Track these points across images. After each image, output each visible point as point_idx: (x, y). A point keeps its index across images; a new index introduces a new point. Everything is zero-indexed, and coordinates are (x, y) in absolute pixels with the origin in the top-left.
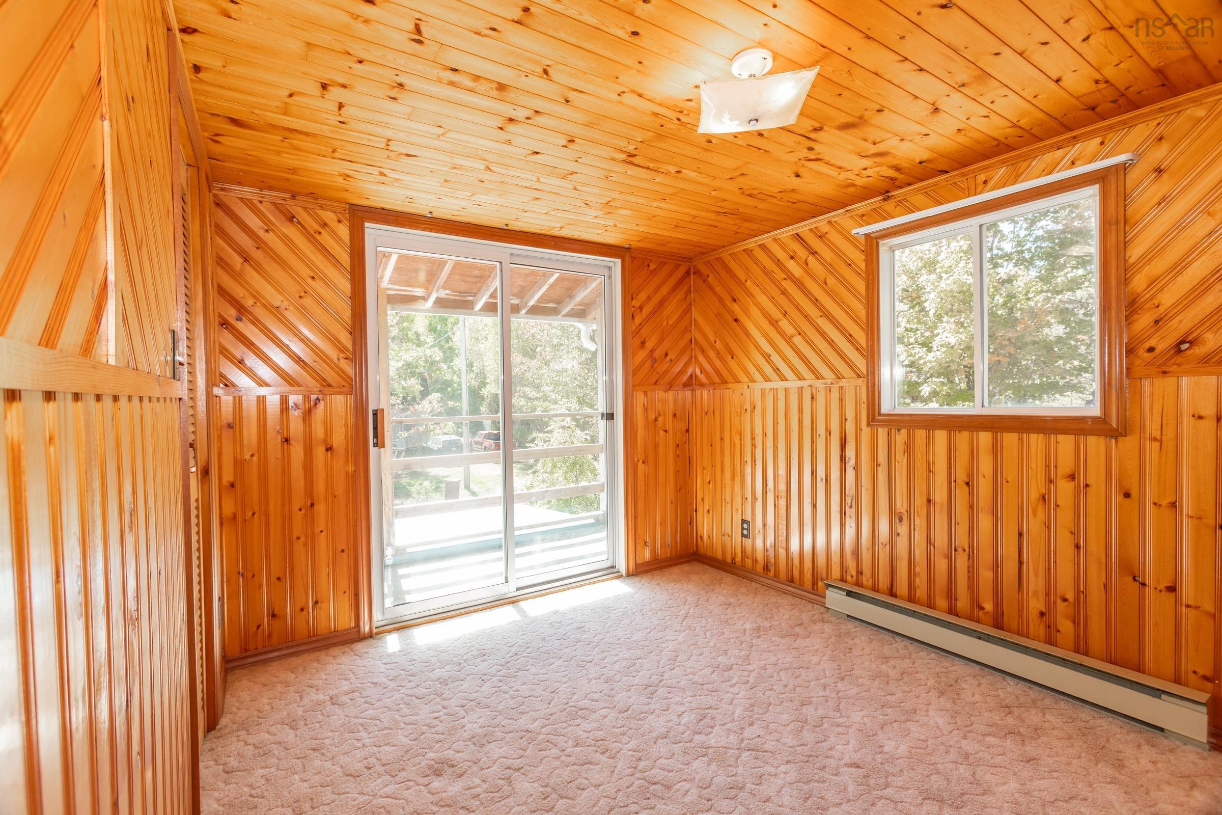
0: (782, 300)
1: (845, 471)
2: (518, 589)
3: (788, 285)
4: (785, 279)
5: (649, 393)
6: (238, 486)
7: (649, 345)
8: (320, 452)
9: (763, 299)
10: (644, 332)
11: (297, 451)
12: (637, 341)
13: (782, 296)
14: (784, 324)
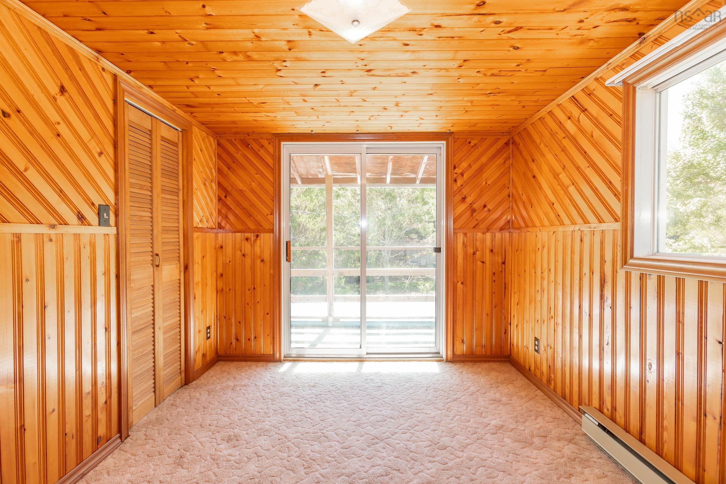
0: (562, 156)
1: (604, 309)
2: (367, 354)
3: (566, 143)
4: (564, 138)
5: (468, 235)
6: (224, 275)
7: (469, 200)
8: (258, 261)
9: (550, 157)
10: (465, 191)
11: (248, 261)
12: (458, 198)
13: (562, 152)
14: (563, 177)
